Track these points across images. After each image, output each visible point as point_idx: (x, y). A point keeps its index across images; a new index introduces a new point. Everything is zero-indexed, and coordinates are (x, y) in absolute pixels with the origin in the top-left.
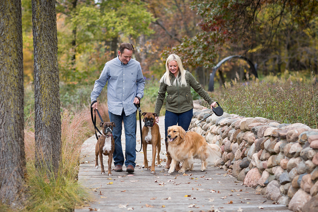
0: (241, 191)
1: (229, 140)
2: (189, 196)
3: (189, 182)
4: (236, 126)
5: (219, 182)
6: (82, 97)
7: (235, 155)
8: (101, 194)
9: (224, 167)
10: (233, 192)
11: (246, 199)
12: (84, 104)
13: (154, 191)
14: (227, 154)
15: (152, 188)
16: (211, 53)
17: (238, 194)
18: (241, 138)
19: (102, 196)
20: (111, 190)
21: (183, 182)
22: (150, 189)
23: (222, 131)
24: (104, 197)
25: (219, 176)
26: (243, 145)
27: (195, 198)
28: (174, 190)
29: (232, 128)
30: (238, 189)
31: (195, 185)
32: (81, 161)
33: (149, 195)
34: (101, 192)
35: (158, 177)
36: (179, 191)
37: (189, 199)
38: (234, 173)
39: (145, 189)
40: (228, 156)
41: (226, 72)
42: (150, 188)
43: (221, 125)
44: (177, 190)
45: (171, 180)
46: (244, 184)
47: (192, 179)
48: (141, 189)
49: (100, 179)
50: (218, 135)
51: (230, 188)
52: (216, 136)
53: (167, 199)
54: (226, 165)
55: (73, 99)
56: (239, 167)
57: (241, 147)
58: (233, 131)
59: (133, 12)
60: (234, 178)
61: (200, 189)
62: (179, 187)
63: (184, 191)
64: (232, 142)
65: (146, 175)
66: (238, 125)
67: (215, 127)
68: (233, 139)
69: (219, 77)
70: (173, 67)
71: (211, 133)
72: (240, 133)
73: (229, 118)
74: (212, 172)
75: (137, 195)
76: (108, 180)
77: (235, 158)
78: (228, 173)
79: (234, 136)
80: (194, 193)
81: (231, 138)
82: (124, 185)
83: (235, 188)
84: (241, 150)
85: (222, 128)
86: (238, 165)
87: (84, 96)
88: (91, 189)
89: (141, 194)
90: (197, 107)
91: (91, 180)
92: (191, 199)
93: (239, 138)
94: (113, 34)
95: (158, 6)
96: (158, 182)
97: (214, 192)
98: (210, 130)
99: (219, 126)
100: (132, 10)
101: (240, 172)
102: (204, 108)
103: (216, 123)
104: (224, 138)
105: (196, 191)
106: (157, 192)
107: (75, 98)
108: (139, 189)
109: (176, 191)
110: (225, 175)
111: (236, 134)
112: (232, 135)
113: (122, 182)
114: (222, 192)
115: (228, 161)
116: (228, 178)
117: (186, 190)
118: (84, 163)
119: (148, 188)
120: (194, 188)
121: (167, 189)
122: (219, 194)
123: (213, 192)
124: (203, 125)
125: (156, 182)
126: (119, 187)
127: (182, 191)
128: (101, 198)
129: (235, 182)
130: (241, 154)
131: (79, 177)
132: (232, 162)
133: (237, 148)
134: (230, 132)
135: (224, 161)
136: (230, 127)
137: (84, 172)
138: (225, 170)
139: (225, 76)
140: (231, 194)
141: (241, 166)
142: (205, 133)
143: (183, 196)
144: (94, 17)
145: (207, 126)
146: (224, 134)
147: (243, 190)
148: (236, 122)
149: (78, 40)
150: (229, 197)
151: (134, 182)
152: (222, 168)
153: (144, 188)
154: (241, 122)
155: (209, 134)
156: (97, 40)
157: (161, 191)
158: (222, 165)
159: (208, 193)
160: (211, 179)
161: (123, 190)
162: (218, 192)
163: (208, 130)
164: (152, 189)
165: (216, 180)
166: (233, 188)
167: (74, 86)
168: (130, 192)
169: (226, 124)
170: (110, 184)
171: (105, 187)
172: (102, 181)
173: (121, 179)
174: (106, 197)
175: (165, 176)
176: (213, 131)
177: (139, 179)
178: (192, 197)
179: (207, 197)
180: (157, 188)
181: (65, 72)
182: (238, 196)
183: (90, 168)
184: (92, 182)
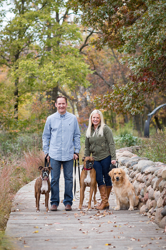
0: (161, 239)
1: (153, 188)
2: (109, 245)
3: (111, 230)
4: (158, 175)
5: (141, 229)
6: (22, 144)
7: (158, 203)
8: (25, 243)
9: (148, 214)
10: (152, 240)
11: (164, 247)
12: (24, 152)
13: (77, 239)
14: (151, 201)
15: (75, 236)
16: (141, 101)
17: (157, 243)
18: (162, 187)
19: (26, 245)
20: (35, 239)
21: (106, 230)
22: (73, 238)
23: (146, 179)
24: (28, 246)
25: (142, 224)
26: (164, 193)
27: (114, 247)
28: (97, 238)
29: (155, 176)
30: (158, 237)
31: (118, 233)
32: (12, 209)
33: (71, 244)
34: (25, 241)
35: (83, 225)
36: (100, 240)
37: (109, 248)
38: (156, 221)
39: (69, 238)
40: (152, 203)
41: (162, 118)
42: (74, 236)
43: (146, 173)
44: (100, 238)
45: (95, 228)
46: (165, 232)
47: (115, 226)
48: (65, 238)
49: (27, 227)
50: (143, 182)
51: (150, 236)
52: (141, 184)
53: (88, 248)
54: (150, 212)
55: (13, 147)
56: (161, 214)
57: (163, 196)
58: (156, 180)
59: (71, 64)
60: (156, 225)
61: (121, 238)
62: (101, 236)
63: (106, 239)
64: (155, 190)
65: (73, 223)
66: (160, 174)
67: (141, 175)
68: (156, 187)
69: (155, 123)
70: (96, 118)
71: (137, 181)
72: (162, 182)
73: (153, 167)
74: (136, 219)
75: (60, 244)
76: (35, 229)
77: (158, 205)
78: (151, 220)
79: (157, 184)
80: (115, 241)
81: (154, 187)
82: (49, 234)
83: (156, 236)
84: (163, 198)
85: (147, 176)
86: (159, 212)
87: (24, 144)
88: (17, 238)
89: (63, 243)
90: (127, 155)
91: (19, 228)
92: (110, 247)
93: (161, 186)
94: (51, 85)
95: (97, 58)
96: (82, 230)
97: (135, 240)
98: (136, 177)
99: (144, 174)
100: (70, 61)
101: (161, 220)
102: (134, 156)
103: (141, 171)
104: (148, 186)
105: (117, 239)
106: (80, 240)
107: (15, 146)
108: (63, 238)
109: (98, 240)
110: (148, 222)
111: (158, 183)
112: (155, 183)
113: (48, 231)
114: (142, 240)
115: (152, 208)
116: (150, 225)
117: (108, 238)
118: (15, 211)
119: (71, 236)
120: (115, 236)
121: (90, 238)
122: (139, 243)
123: (133, 240)
124: (130, 173)
125: (80, 230)
126: (44, 235)
127: (104, 240)
128: (24, 247)
129: (157, 230)
130: (163, 201)
131: (8, 226)
132: (155, 210)
133: (160, 195)
134: (153, 180)
135: (148, 208)
136: (154, 175)
137: (13, 220)
138: (149, 217)
139: (161, 122)
140: (151, 242)
141: (162, 214)
142: (131, 181)
143: (104, 245)
144: (32, 69)
145: (134, 174)
146: (148, 182)
147: (162, 238)
148: (158, 171)
149: (19, 90)
150: (148, 245)
151: (59, 230)
152: (146, 215)
153: (68, 236)
154: (162, 171)
155: (135, 181)
156: (39, 90)
157: (84, 240)
158: (147, 212)
159: (129, 241)
160: (134, 226)
161: (47, 239)
162: (139, 240)
163: (134, 178)
164: (75, 238)
165: (139, 227)
166: (153, 236)
167: (16, 134)
168: (54, 240)
169: (150, 172)
170: (35, 233)
171: (30, 236)
172: (29, 230)
173: (47, 227)
174: (29, 247)
175: (90, 224)
176: (139, 179)
177: (65, 227)
178: (112, 246)
179: (126, 245)
180: (80, 236)
181: (7, 121)
182: (157, 244)
183: (20, 216)
184: (20, 231)
